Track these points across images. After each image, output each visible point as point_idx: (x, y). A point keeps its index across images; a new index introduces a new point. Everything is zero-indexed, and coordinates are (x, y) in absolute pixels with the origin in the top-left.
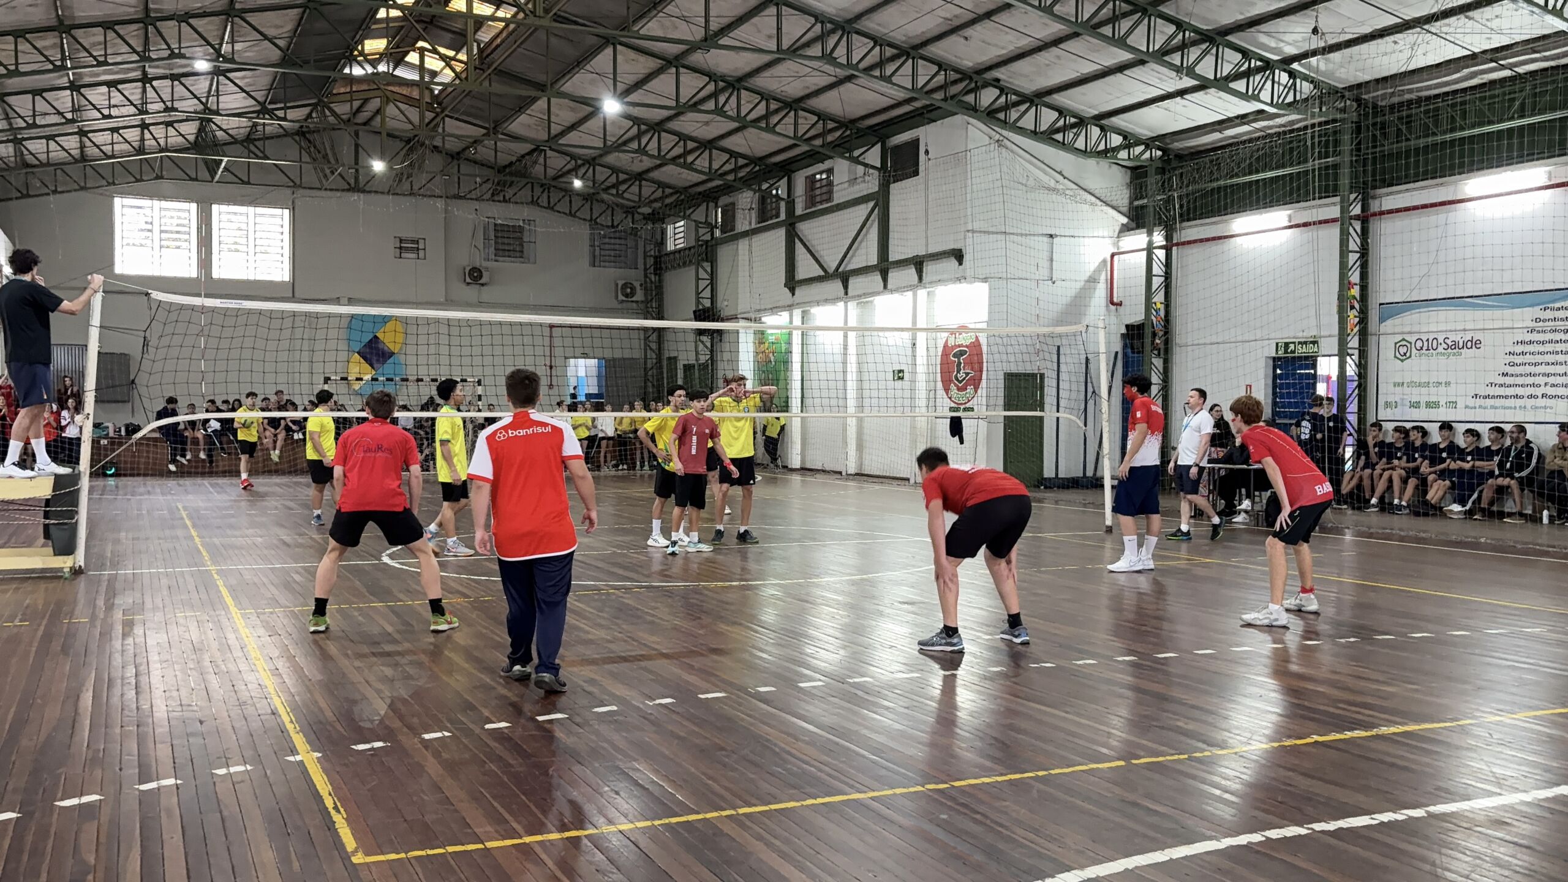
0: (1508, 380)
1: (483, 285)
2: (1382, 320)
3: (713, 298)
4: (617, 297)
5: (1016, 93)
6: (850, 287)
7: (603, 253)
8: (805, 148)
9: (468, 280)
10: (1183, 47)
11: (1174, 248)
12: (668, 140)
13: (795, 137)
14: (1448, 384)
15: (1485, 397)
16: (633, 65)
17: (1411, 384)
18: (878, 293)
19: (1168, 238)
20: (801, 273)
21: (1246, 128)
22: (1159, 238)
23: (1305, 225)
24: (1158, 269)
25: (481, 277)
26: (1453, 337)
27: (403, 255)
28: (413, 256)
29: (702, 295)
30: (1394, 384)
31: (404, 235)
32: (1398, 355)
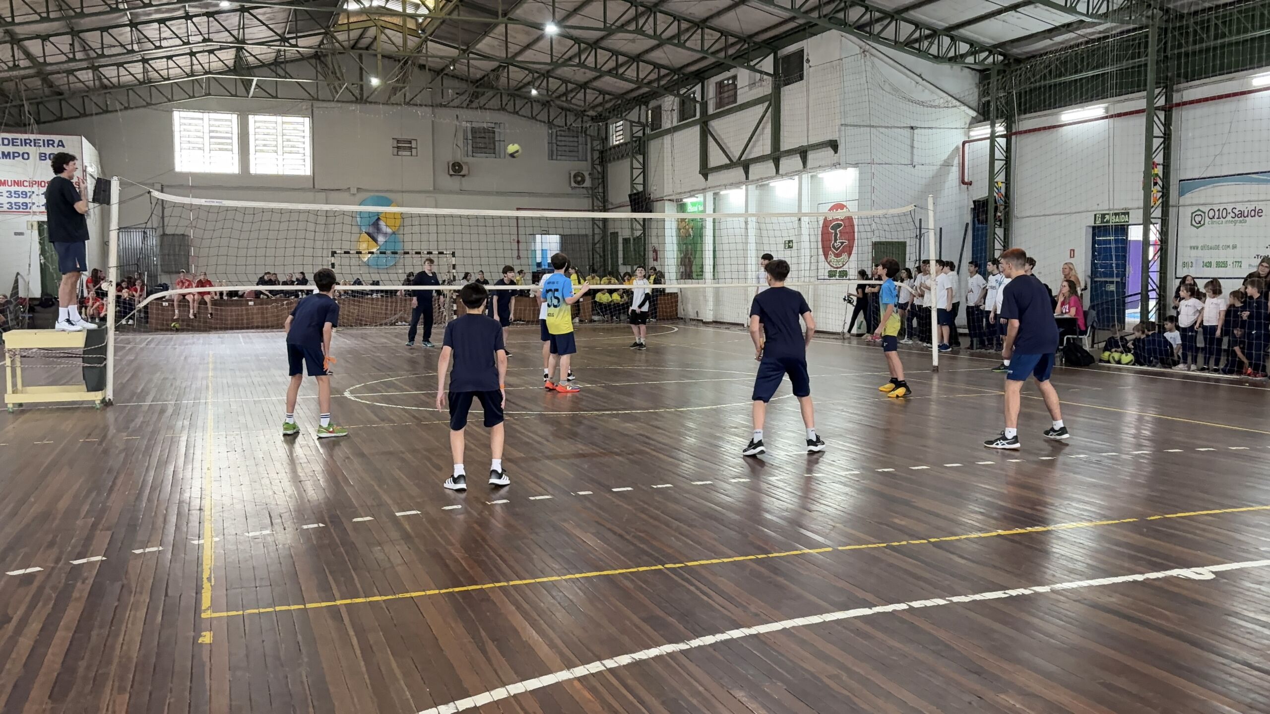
1: (464, 176)
2: (1181, 193)
3: (644, 184)
4: (570, 184)
5: (879, 10)
6: (750, 173)
7: (559, 148)
8: (711, 60)
9: (451, 172)
11: (1013, 137)
12: (603, 56)
13: (702, 51)
14: (1234, 247)
17: (1206, 247)
18: (771, 178)
19: (1008, 128)
20: (712, 162)
21: (1072, 35)
22: (1000, 129)
23: (1119, 115)
24: (999, 155)
25: (461, 170)
26: (1240, 207)
27: (400, 153)
28: (409, 153)
29: (636, 181)
30: (1191, 247)
31: (399, 137)
32: (1194, 223)
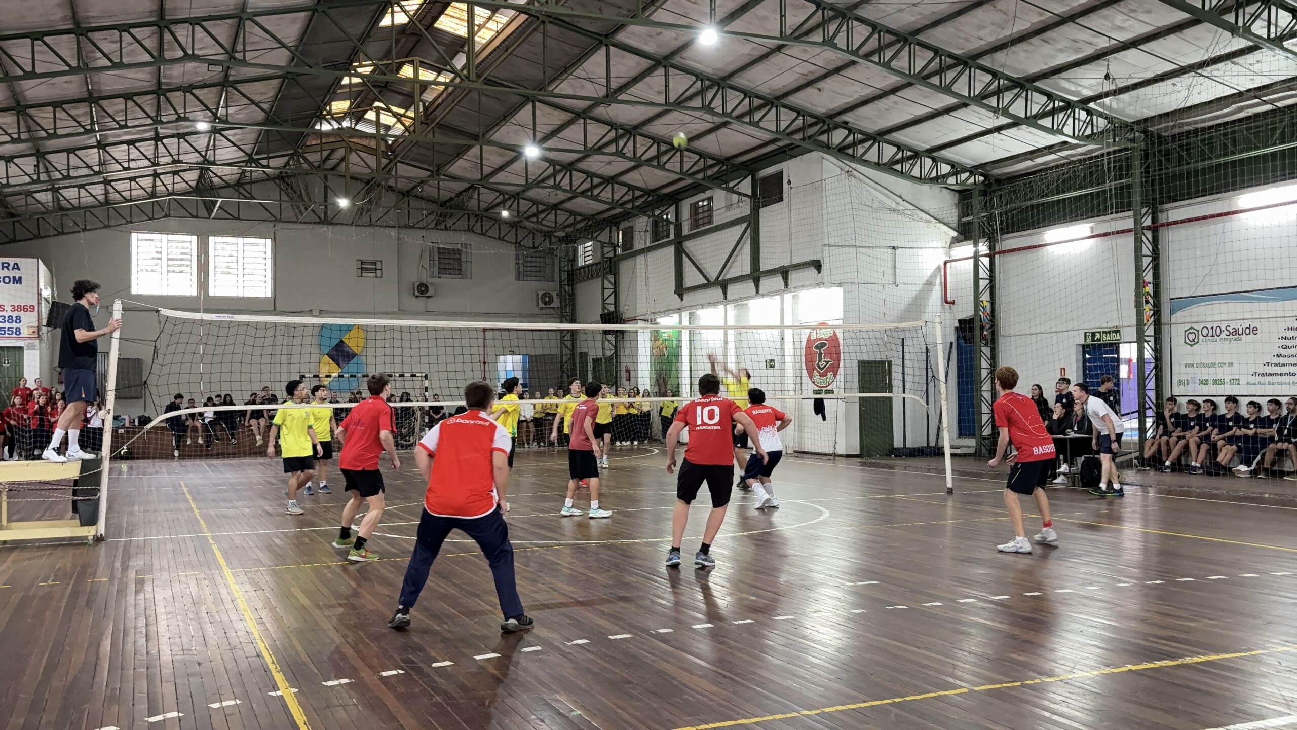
0: (1282, 360)
1: (428, 297)
2: (1173, 312)
3: (616, 304)
4: (538, 305)
5: (861, 133)
6: (728, 292)
7: (526, 269)
8: (689, 181)
9: (417, 293)
10: (998, 92)
11: (997, 256)
12: (578, 177)
13: (681, 172)
14: (1231, 364)
15: (1263, 375)
16: (549, 118)
17: (1202, 365)
18: (752, 297)
19: (991, 248)
20: (688, 282)
21: (1052, 157)
22: (983, 248)
23: (1105, 235)
24: (983, 274)
25: (427, 291)
26: (1234, 325)
27: (364, 274)
28: (372, 275)
29: (607, 302)
30: (1186, 365)
31: (364, 258)
32: (1187, 341)
